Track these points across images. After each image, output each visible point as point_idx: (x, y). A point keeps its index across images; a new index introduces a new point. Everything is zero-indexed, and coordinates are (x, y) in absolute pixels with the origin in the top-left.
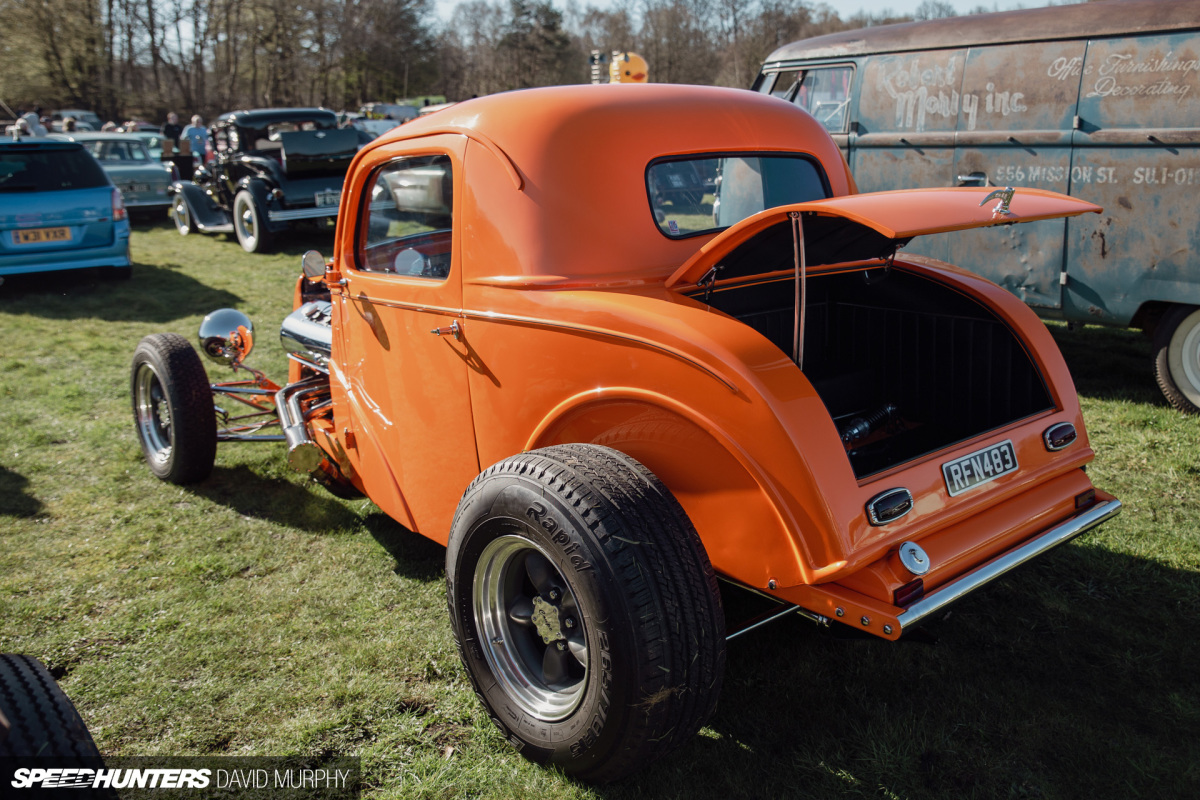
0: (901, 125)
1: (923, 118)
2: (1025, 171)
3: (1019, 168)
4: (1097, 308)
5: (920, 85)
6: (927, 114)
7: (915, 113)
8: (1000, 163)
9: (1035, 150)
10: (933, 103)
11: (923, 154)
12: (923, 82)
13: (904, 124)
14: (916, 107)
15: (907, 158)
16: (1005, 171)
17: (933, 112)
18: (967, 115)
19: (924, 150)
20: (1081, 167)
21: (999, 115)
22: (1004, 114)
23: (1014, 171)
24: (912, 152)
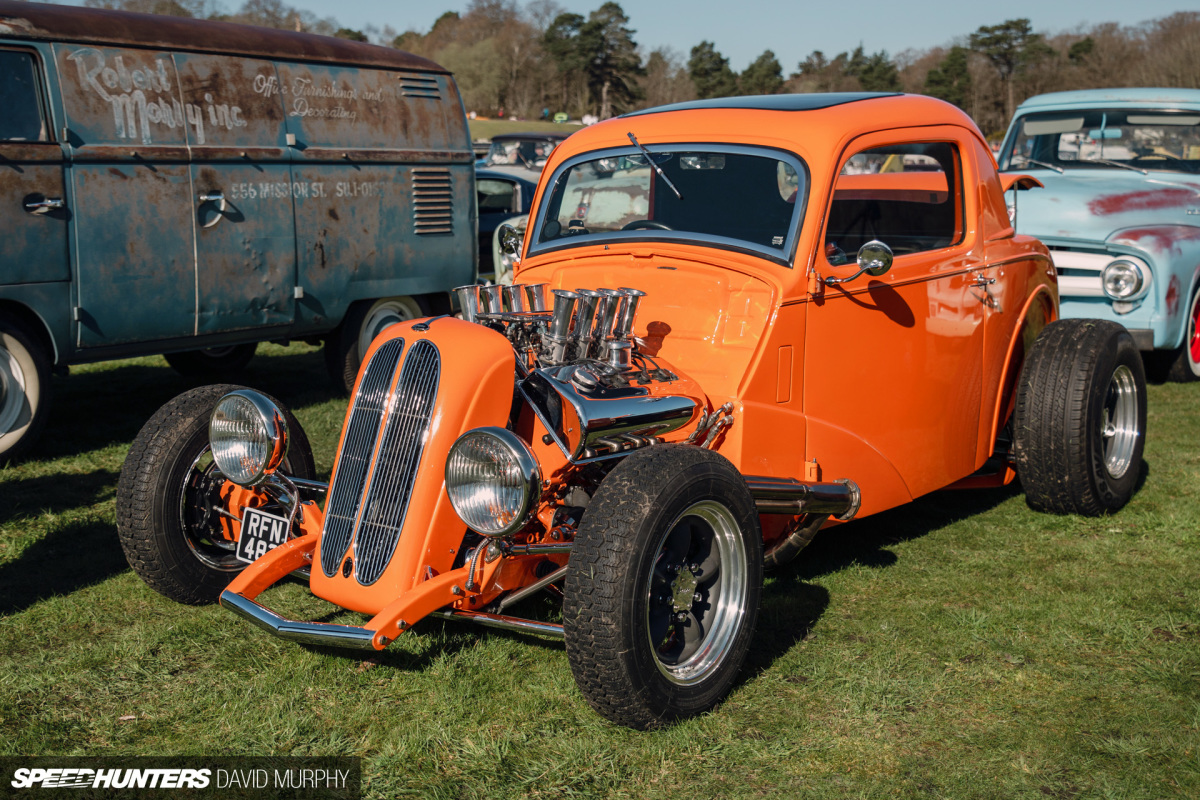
0: (123, 135)
1: (148, 127)
2: (256, 188)
3: (251, 184)
4: (319, 316)
5: (134, 89)
6: (151, 124)
7: (137, 121)
8: (233, 181)
9: (262, 166)
10: (155, 111)
11: (155, 170)
12: (136, 85)
13: (127, 134)
14: (136, 113)
15: (139, 175)
16: (238, 188)
17: (157, 122)
18: (194, 127)
19: (157, 167)
20: (299, 182)
21: (224, 129)
22: (229, 128)
23: (247, 188)
24: (143, 168)
